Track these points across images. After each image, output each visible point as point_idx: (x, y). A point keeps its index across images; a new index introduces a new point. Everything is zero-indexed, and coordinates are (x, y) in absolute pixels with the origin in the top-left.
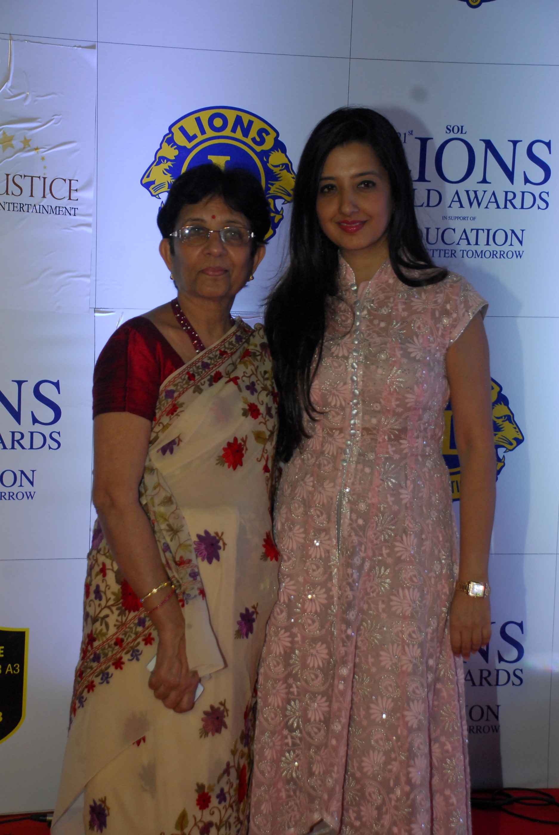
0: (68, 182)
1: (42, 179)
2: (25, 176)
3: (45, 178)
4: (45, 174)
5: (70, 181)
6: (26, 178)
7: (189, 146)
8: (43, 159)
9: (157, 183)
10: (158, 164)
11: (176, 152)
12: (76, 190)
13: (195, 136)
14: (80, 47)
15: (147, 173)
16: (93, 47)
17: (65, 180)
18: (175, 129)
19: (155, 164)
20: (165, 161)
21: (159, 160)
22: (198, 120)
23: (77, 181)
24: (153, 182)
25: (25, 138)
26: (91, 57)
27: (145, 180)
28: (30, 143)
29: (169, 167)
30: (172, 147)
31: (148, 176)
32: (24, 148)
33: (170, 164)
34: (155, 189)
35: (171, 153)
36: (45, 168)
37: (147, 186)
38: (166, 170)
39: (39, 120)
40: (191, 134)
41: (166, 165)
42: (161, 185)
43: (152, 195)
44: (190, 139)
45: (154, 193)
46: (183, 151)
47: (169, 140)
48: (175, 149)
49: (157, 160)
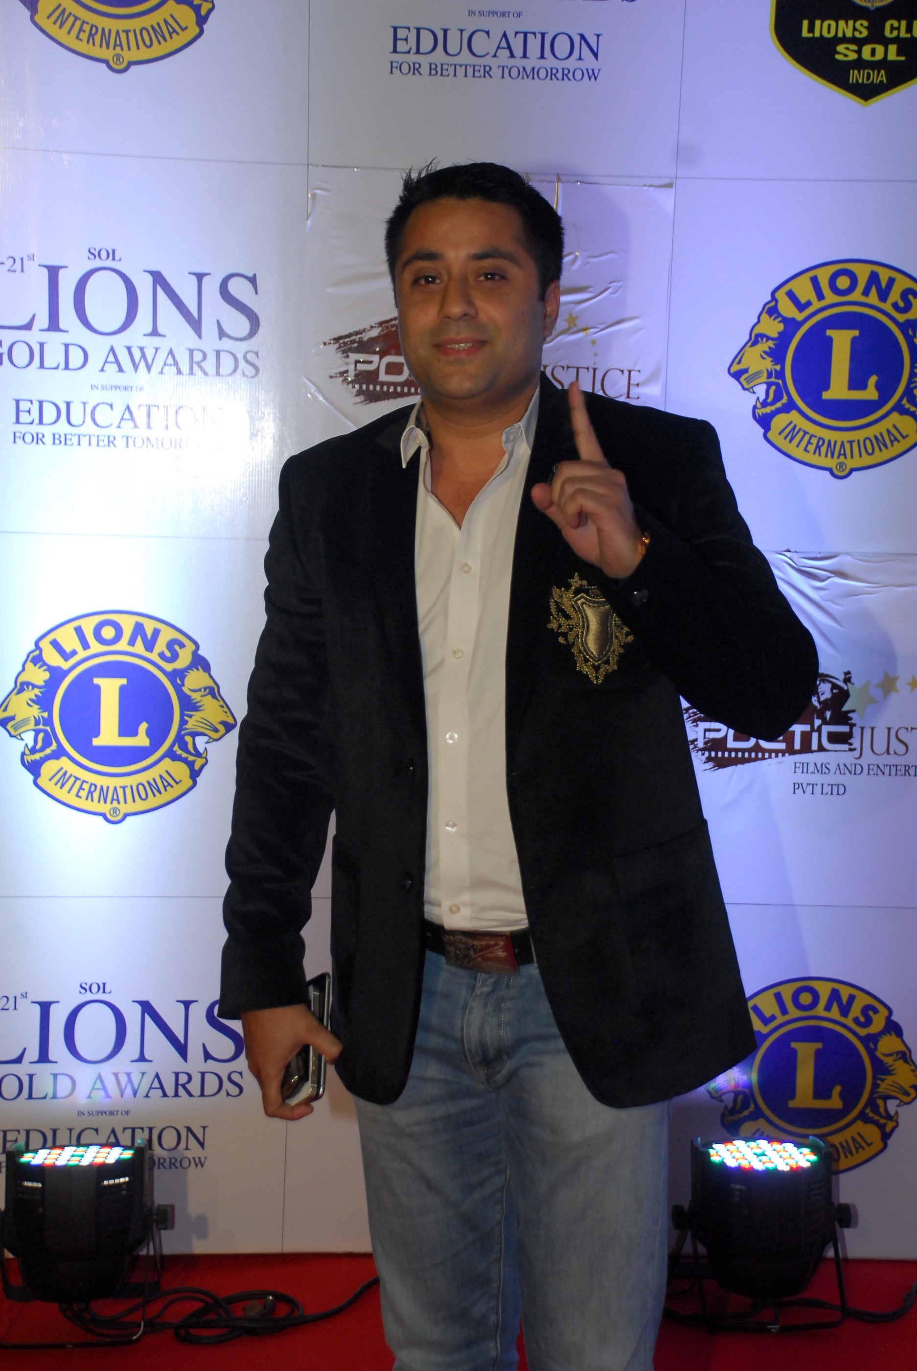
0: (626, 373)
1: (591, 371)
2: (568, 367)
3: (595, 370)
4: (595, 364)
5: (630, 372)
6: (569, 369)
7: (799, 317)
8: (594, 342)
9: (751, 372)
10: (755, 343)
11: (781, 327)
12: (638, 385)
13: (809, 304)
14: (651, 186)
15: (738, 358)
16: (670, 186)
17: (622, 371)
18: (781, 295)
19: (750, 344)
20: (765, 340)
21: (756, 339)
22: (815, 281)
23: (640, 371)
24: (746, 371)
25: (571, 315)
26: (666, 199)
27: (735, 368)
28: (577, 322)
29: (770, 348)
30: (774, 319)
31: (739, 362)
32: (569, 329)
33: (771, 344)
34: (749, 380)
35: (773, 328)
36: (596, 355)
37: (737, 376)
38: (765, 352)
39: (591, 289)
40: (803, 301)
41: (765, 346)
42: (757, 374)
43: (744, 388)
44: (801, 307)
45: (746, 386)
46: (791, 325)
47: (772, 310)
48: (779, 322)
49: (753, 338)
